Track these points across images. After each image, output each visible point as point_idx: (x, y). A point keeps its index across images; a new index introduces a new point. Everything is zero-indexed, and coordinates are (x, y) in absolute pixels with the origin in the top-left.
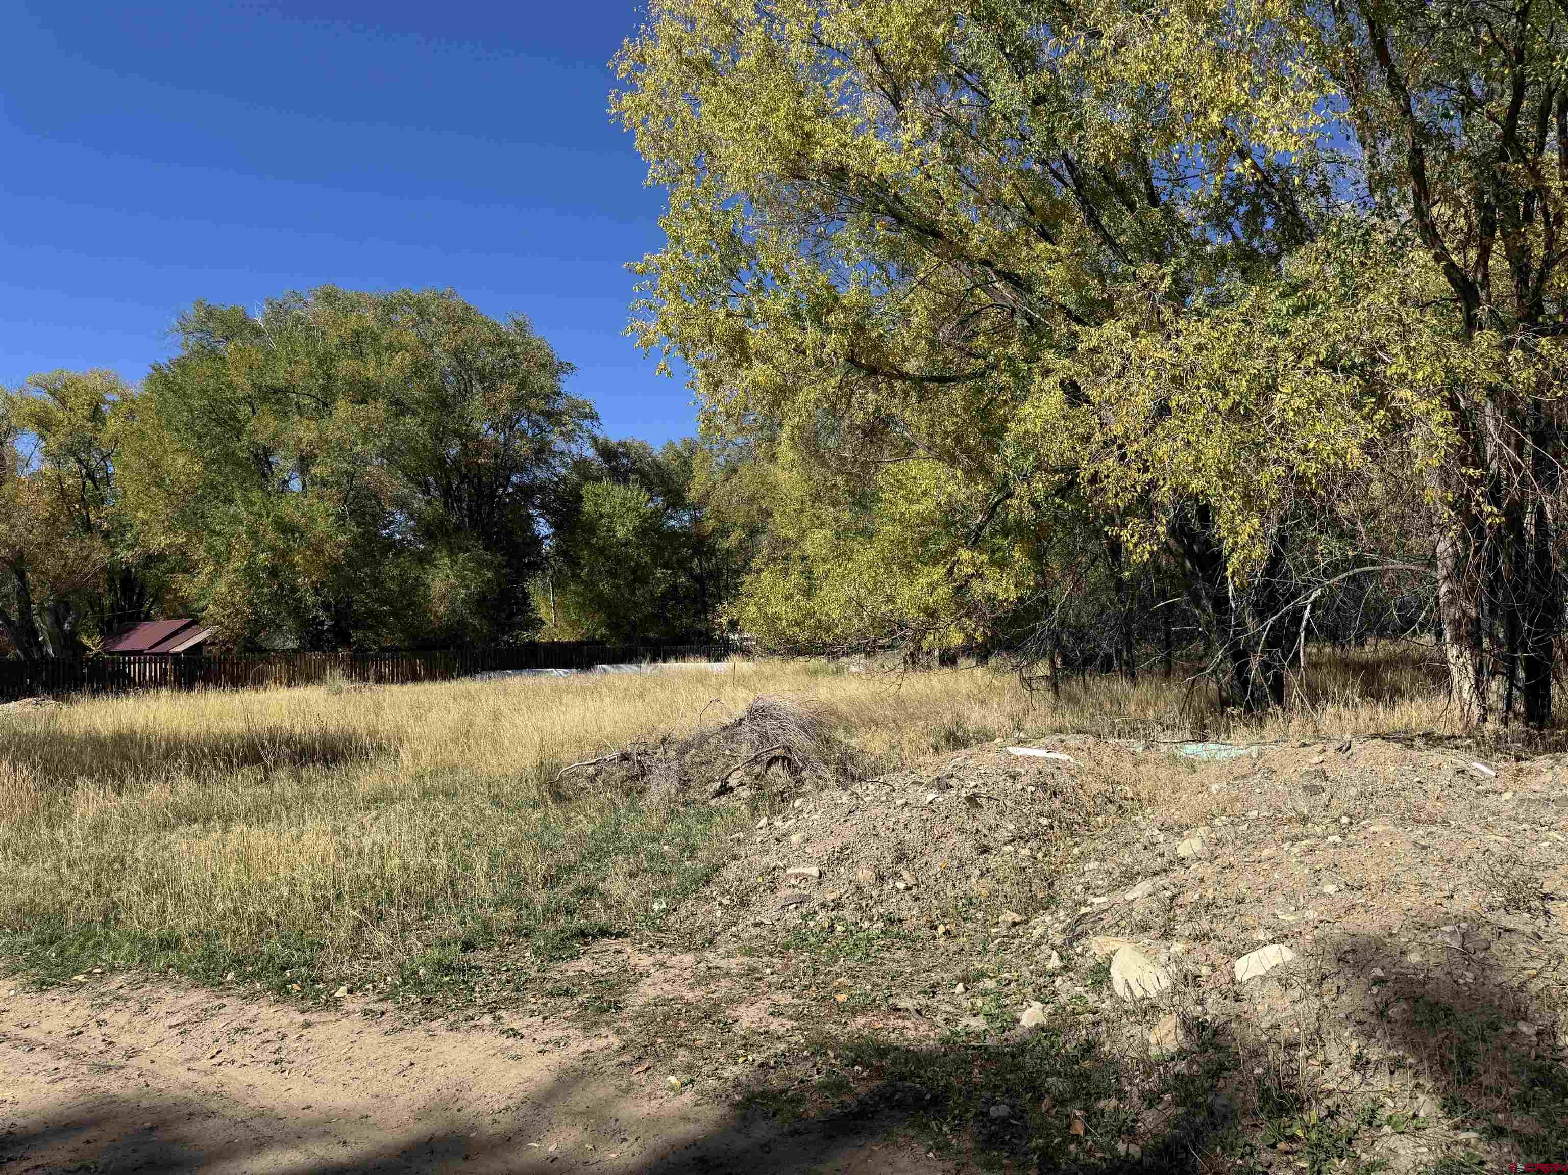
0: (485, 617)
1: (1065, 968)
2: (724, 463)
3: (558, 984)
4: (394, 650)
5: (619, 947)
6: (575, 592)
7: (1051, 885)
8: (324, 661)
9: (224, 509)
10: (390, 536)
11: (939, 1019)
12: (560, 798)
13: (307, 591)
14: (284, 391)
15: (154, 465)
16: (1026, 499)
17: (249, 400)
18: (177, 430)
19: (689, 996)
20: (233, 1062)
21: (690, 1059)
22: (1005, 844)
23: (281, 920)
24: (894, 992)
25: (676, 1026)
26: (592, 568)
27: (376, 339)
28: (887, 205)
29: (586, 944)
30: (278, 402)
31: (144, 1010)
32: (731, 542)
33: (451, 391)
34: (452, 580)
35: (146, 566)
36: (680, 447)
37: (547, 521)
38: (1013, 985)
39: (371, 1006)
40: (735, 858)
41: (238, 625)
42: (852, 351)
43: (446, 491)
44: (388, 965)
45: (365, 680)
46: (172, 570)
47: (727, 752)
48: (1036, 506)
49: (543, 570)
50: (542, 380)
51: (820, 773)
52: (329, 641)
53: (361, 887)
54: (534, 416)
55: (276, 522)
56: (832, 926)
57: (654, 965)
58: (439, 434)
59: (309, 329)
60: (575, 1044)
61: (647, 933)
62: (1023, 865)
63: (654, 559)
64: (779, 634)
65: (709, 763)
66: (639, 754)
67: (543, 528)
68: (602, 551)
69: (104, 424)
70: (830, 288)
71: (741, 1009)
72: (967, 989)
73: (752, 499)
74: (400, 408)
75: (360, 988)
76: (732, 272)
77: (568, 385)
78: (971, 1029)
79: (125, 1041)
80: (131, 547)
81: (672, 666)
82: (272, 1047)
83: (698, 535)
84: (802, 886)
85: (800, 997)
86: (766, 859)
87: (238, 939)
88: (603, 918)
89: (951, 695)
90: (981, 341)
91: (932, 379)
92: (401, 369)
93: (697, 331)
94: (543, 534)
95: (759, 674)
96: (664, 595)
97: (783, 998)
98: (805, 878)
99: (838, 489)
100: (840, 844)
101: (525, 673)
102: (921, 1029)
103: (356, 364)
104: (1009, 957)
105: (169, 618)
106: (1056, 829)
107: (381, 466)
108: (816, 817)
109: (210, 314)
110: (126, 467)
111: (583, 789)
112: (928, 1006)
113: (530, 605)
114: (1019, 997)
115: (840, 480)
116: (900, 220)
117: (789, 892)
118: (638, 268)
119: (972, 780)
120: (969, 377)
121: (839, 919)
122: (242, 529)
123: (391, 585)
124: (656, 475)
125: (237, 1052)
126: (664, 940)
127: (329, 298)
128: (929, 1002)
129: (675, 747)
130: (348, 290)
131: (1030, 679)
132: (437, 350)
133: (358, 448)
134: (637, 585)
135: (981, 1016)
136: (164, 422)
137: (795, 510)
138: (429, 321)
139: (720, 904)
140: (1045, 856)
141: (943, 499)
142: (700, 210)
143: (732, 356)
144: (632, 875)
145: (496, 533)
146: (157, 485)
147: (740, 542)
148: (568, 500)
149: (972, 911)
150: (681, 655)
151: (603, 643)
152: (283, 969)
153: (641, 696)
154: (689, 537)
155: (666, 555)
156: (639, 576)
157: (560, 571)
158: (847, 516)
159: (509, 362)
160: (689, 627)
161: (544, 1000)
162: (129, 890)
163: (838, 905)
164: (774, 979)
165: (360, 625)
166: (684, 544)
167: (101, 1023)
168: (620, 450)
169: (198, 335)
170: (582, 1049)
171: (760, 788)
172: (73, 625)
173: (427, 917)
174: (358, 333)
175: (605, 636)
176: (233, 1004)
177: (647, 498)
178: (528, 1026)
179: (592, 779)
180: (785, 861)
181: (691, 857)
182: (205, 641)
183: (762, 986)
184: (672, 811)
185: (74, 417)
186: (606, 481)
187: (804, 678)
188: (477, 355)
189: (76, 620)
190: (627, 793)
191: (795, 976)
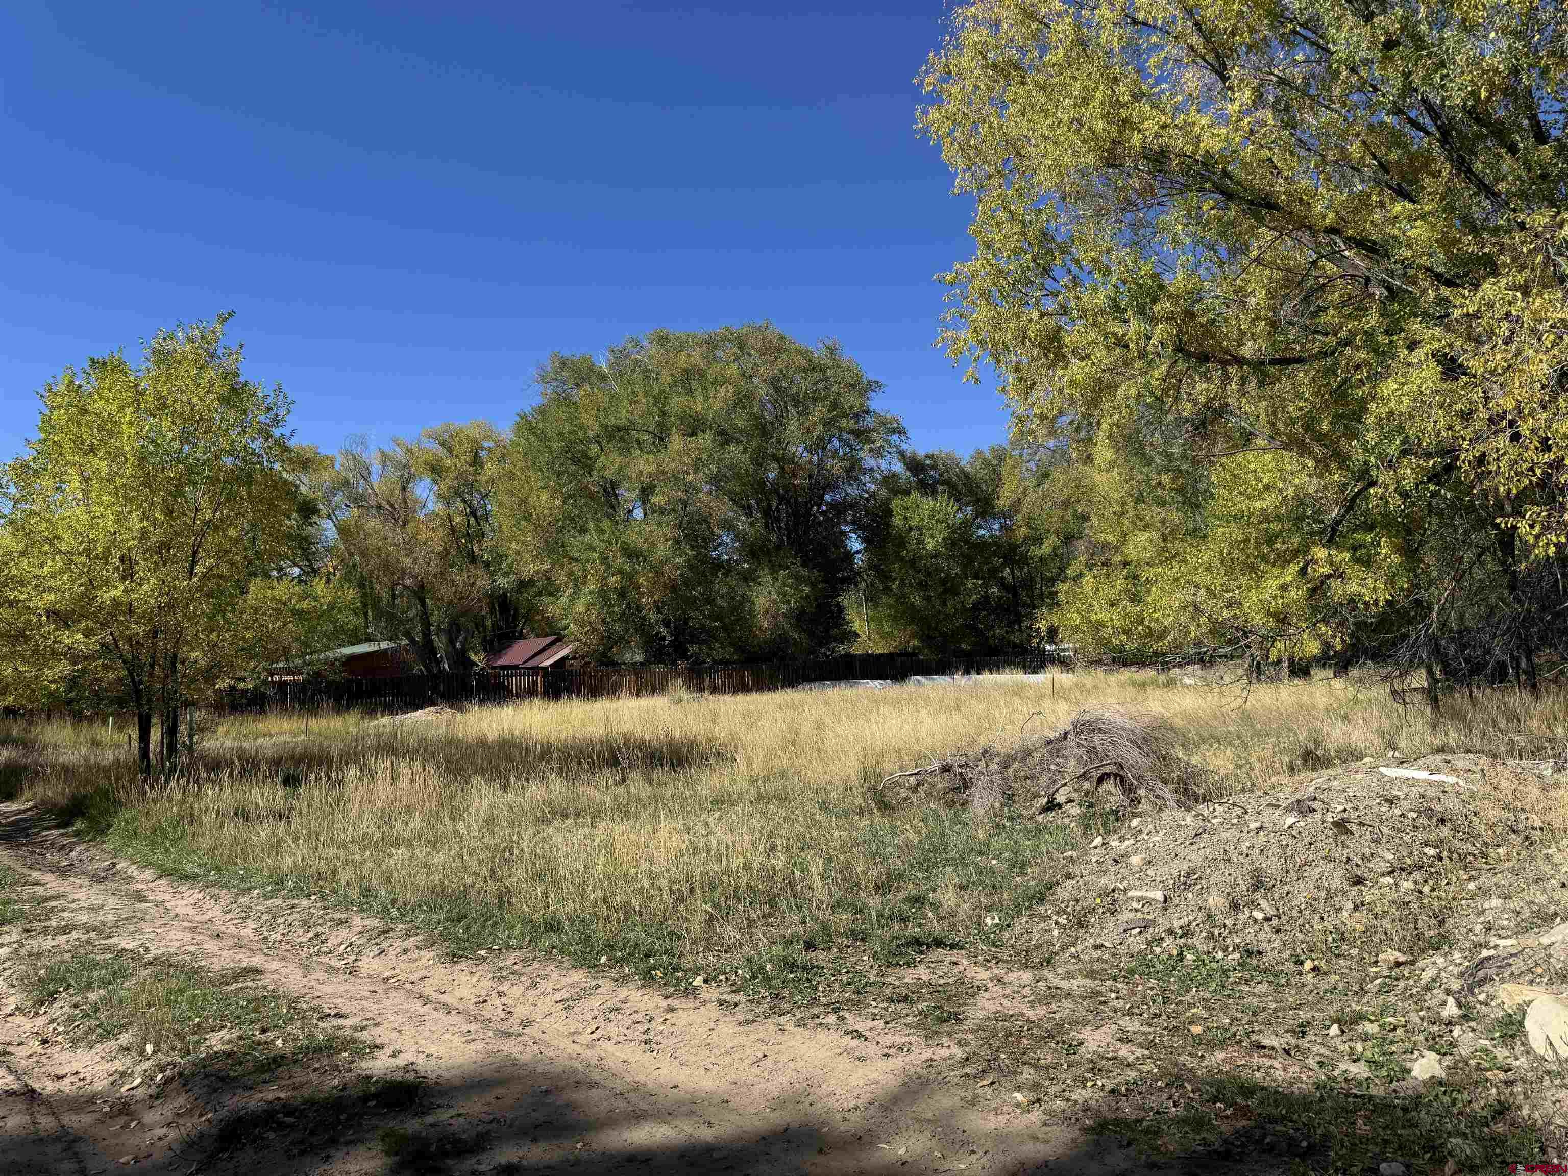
0: (805, 631)
1: (1466, 1017)
2: (1034, 469)
3: (897, 990)
4: (725, 663)
5: (954, 959)
6: (886, 605)
7: (1441, 923)
8: (666, 673)
9: (579, 538)
10: (719, 556)
11: (1311, 1062)
12: (885, 807)
13: (650, 610)
14: (626, 429)
15: (523, 502)
16: (1392, 488)
17: (597, 440)
18: (541, 470)
19: (1030, 1013)
20: (610, 1038)
21: (1036, 1078)
22: (1383, 875)
23: (643, 910)
24: (1256, 1029)
25: (1019, 1044)
26: (902, 581)
27: (702, 375)
28: (1214, 183)
29: (921, 953)
30: (622, 439)
31: (534, 985)
32: (1045, 549)
33: (768, 418)
34: (774, 597)
35: (519, 591)
36: (988, 454)
37: (859, 536)
38: (1399, 1031)
39: (725, 997)
40: (1068, 876)
41: (595, 642)
42: (1180, 340)
43: (767, 512)
44: (738, 959)
45: (701, 690)
46: (540, 594)
47: (1053, 767)
48: (1405, 495)
49: (856, 586)
50: (851, 400)
51: (1158, 792)
52: (669, 655)
53: (712, 883)
54: (845, 436)
55: (623, 548)
56: (1181, 954)
57: (992, 980)
58: (760, 459)
59: (646, 370)
60: (918, 1051)
61: (981, 946)
62: (1407, 899)
63: (964, 567)
64: (1105, 643)
65: (1033, 777)
66: (960, 766)
67: (855, 544)
68: (912, 563)
69: (482, 468)
70: (1155, 276)
71: (1086, 1033)
72: (1343, 1032)
73: (1066, 504)
74: (725, 437)
75: (715, 979)
76: (1046, 271)
77: (877, 403)
78: (1351, 1076)
79: (521, 1011)
80: (506, 574)
81: (987, 678)
82: (641, 1028)
83: (1009, 544)
84: (1146, 910)
85: (1150, 1025)
86: (1103, 881)
87: (608, 926)
88: (937, 929)
89: (1307, 710)
90: (1331, 317)
91: (1273, 362)
92: (725, 401)
93: (1010, 336)
94: (855, 549)
95: (1080, 687)
96: (975, 606)
97: (1133, 1025)
98: (1149, 902)
99: (1164, 488)
100: (1186, 868)
101: (842, 684)
102: (1291, 1070)
103: (685, 400)
104: (1392, 999)
105: (537, 636)
106: (1446, 861)
107: (710, 492)
108: (1157, 838)
109: (564, 364)
110: (501, 504)
111: (905, 799)
112: (1297, 1046)
113: (844, 619)
114: (1408, 1045)
115: (1165, 478)
116: (1229, 196)
117: (1131, 915)
118: (948, 278)
119: (1339, 803)
120: (1316, 357)
121: (1189, 948)
122: (595, 555)
123: (720, 602)
124: (964, 485)
125: (612, 1029)
126: (1000, 956)
127: (662, 340)
128: (1300, 1042)
129: (996, 760)
130: (677, 331)
131: (1404, 691)
132: (756, 380)
133: (690, 478)
134: (948, 596)
135: (1363, 1062)
136: (529, 464)
137: (1114, 513)
138: (749, 355)
139: (1057, 923)
140: (1433, 890)
141: (1290, 492)
142: (1011, 212)
143: (1046, 356)
144: (962, 887)
145: (812, 550)
146: (526, 519)
147: (1055, 549)
148: (877, 515)
149: (1345, 947)
150: (996, 667)
151: (916, 655)
152: (648, 956)
153: (957, 707)
154: (999, 546)
155: (977, 565)
156: (950, 587)
157: (872, 585)
158: (1175, 517)
159: (821, 385)
160: (1002, 638)
161: (885, 1005)
162: (518, 877)
163: (1187, 933)
164: (1120, 1004)
165: (694, 639)
166: (995, 554)
167: (501, 994)
168: (928, 462)
169: (554, 384)
170: (924, 1057)
171: (1091, 805)
172: (463, 644)
173: (770, 915)
174: (686, 371)
175: (918, 648)
176: (606, 985)
177: (955, 508)
178: (871, 1029)
179: (915, 789)
180: (1125, 884)
181: (1022, 874)
182: (568, 656)
183: (1107, 1011)
184: (998, 825)
185: (459, 463)
186: (914, 494)
187: (1131, 691)
188: (792, 382)
189: (465, 639)
190: (950, 805)
191: (1143, 1003)
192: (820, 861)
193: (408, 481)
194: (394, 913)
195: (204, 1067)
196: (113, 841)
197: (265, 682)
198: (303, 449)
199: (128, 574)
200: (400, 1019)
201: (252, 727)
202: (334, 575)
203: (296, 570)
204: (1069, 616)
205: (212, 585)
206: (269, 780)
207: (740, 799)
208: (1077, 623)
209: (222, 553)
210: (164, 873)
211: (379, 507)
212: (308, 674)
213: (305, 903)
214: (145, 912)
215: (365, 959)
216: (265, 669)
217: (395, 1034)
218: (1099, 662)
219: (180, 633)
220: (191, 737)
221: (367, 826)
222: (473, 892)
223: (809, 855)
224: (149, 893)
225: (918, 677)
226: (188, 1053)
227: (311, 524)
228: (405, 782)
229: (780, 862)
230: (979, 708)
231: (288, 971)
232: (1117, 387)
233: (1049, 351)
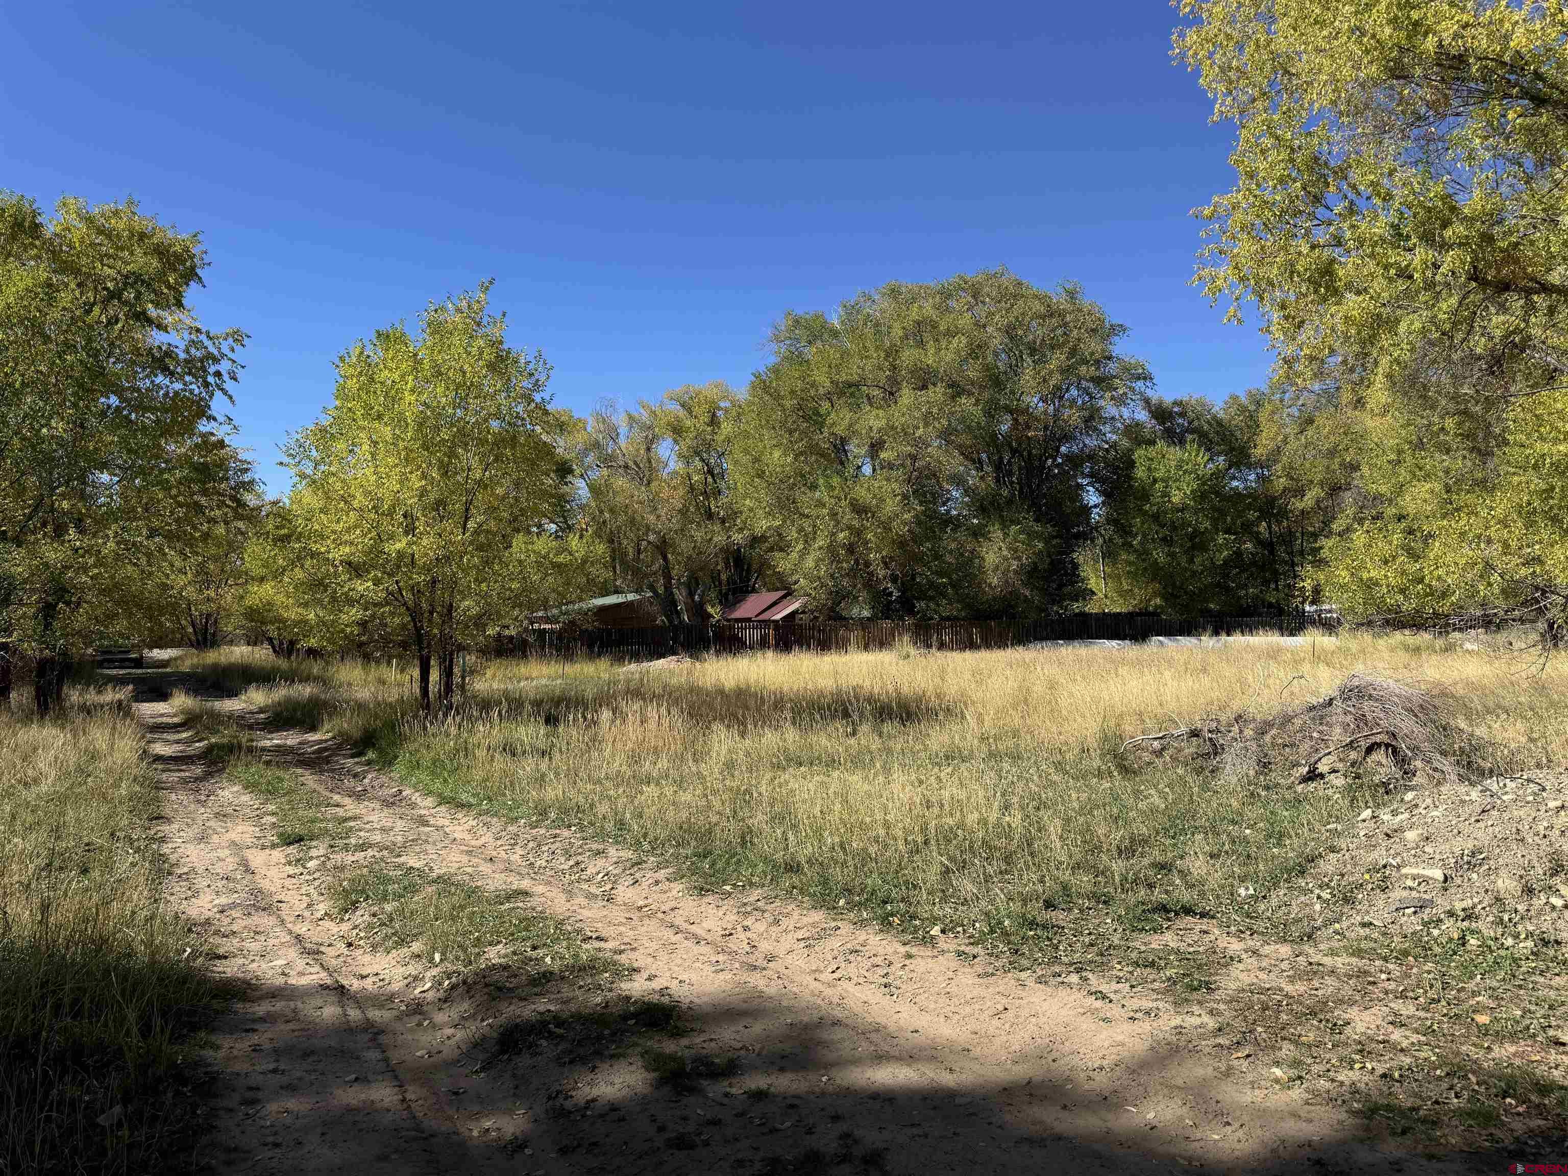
0: (1036, 587)
2: (1297, 414)
3: (1143, 955)
4: (953, 619)
5: (1204, 928)
6: (1126, 561)
8: (893, 629)
9: (809, 494)
10: (948, 511)
12: (1126, 770)
13: (878, 565)
14: (857, 385)
15: (757, 460)
17: (828, 397)
18: (774, 428)
19: (1289, 988)
20: (850, 979)
21: (1297, 1055)
23: (879, 858)
24: (1554, 1023)
25: (1277, 1018)
26: (1144, 536)
27: (934, 326)
28: (1522, 88)
29: (1169, 920)
30: (852, 395)
31: (777, 922)
32: (1308, 500)
33: (1002, 369)
34: (1005, 553)
35: (752, 547)
36: (1244, 400)
37: (1097, 489)
39: (963, 948)
40: (1333, 849)
41: (823, 596)
42: (1475, 268)
43: (998, 466)
44: (975, 912)
45: (929, 646)
46: (771, 549)
47: (1315, 735)
49: (1093, 541)
50: (1092, 346)
51: (1436, 764)
52: (896, 611)
53: (947, 836)
54: (1084, 384)
55: (852, 504)
56: (1464, 937)
57: (1246, 951)
58: (992, 411)
59: (877, 325)
60: (1166, 1017)
61: (1234, 916)
63: (1215, 522)
64: (1378, 603)
65: (1292, 745)
66: (1210, 731)
67: (1092, 498)
68: (1156, 517)
69: (719, 428)
70: (1446, 198)
71: (1353, 1013)
73: (1332, 453)
74: (956, 390)
75: (952, 930)
76: (1317, 199)
77: (1121, 348)
79: (765, 946)
80: (741, 530)
81: (1238, 640)
82: (881, 971)
83: (1266, 496)
84: (1422, 888)
85: (1427, 1011)
86: (1375, 855)
87: (846, 871)
88: (1186, 896)
92: (957, 353)
93: (1275, 271)
94: (1091, 503)
95: (1344, 651)
96: (1226, 563)
97: (1407, 1009)
98: (1426, 880)
99: (1448, 434)
100: (1470, 846)
101: (1076, 643)
103: (916, 353)
105: (770, 590)
107: (940, 447)
108: (1435, 813)
109: (797, 322)
110: (736, 463)
111: (1149, 764)
113: (1079, 576)
115: (1450, 423)
116: (1540, 101)
117: (1405, 893)
118: (1206, 212)
121: (1473, 932)
122: (825, 511)
123: (949, 558)
124: (1217, 433)
125: (852, 970)
126: (1255, 927)
127: (894, 293)
129: (1251, 726)
130: (907, 284)
132: (990, 329)
133: (920, 432)
134: (1196, 553)
136: (763, 422)
137: (1389, 462)
138: (983, 302)
139: (1319, 897)
142: (1277, 138)
143: (1316, 292)
144: (1213, 856)
145: (1045, 504)
146: (759, 476)
147: (1318, 502)
148: (1118, 467)
150: (1248, 628)
151: (1158, 615)
152: (885, 902)
153: (1204, 671)
154: (1255, 498)
155: (1229, 518)
156: (1198, 543)
157: (1110, 540)
158: (1461, 465)
159: (1059, 332)
160: (1255, 597)
161: (1130, 969)
162: (759, 820)
163: (1469, 915)
164: (1392, 986)
165: (923, 596)
166: (1249, 507)
167: (746, 929)
168: (1176, 409)
169: (788, 342)
170: (1173, 1023)
171: (1358, 777)
172: (701, 597)
173: (1006, 872)
174: (919, 323)
175: (1161, 607)
176: (846, 928)
177: (1206, 458)
178: (1116, 992)
179: (1159, 753)
180: (1399, 860)
181: (1279, 844)
182: (797, 610)
183: (1377, 992)
184: (1252, 794)
185: (696, 424)
186: (1160, 444)
187: (1403, 657)
188: (1028, 328)
189: (703, 592)
190: (1199, 771)
191: (1418, 986)
192: (1058, 822)
193: (652, 442)
194: (646, 846)
195: (484, 977)
196: (399, 769)
197: (526, 630)
198: (559, 413)
199: (410, 530)
200: (654, 945)
201: (515, 670)
202: (587, 530)
203: (553, 526)
204: (1337, 573)
205: (482, 538)
206: (532, 719)
207: (971, 756)
208: (1346, 581)
209: (491, 510)
210: (443, 800)
211: (626, 467)
212: (564, 623)
213: (566, 833)
214: (428, 835)
215: (620, 888)
216: (526, 617)
217: (650, 960)
218: (1370, 624)
219: (455, 583)
220: (463, 678)
221: (619, 764)
222: (718, 830)
223: (1045, 814)
224: (429, 818)
225: (1161, 638)
226: (470, 963)
227: (566, 484)
228: (652, 725)
229: (1015, 819)
230: (1229, 672)
231: (553, 894)
232: (1398, 321)
233: (1320, 286)
